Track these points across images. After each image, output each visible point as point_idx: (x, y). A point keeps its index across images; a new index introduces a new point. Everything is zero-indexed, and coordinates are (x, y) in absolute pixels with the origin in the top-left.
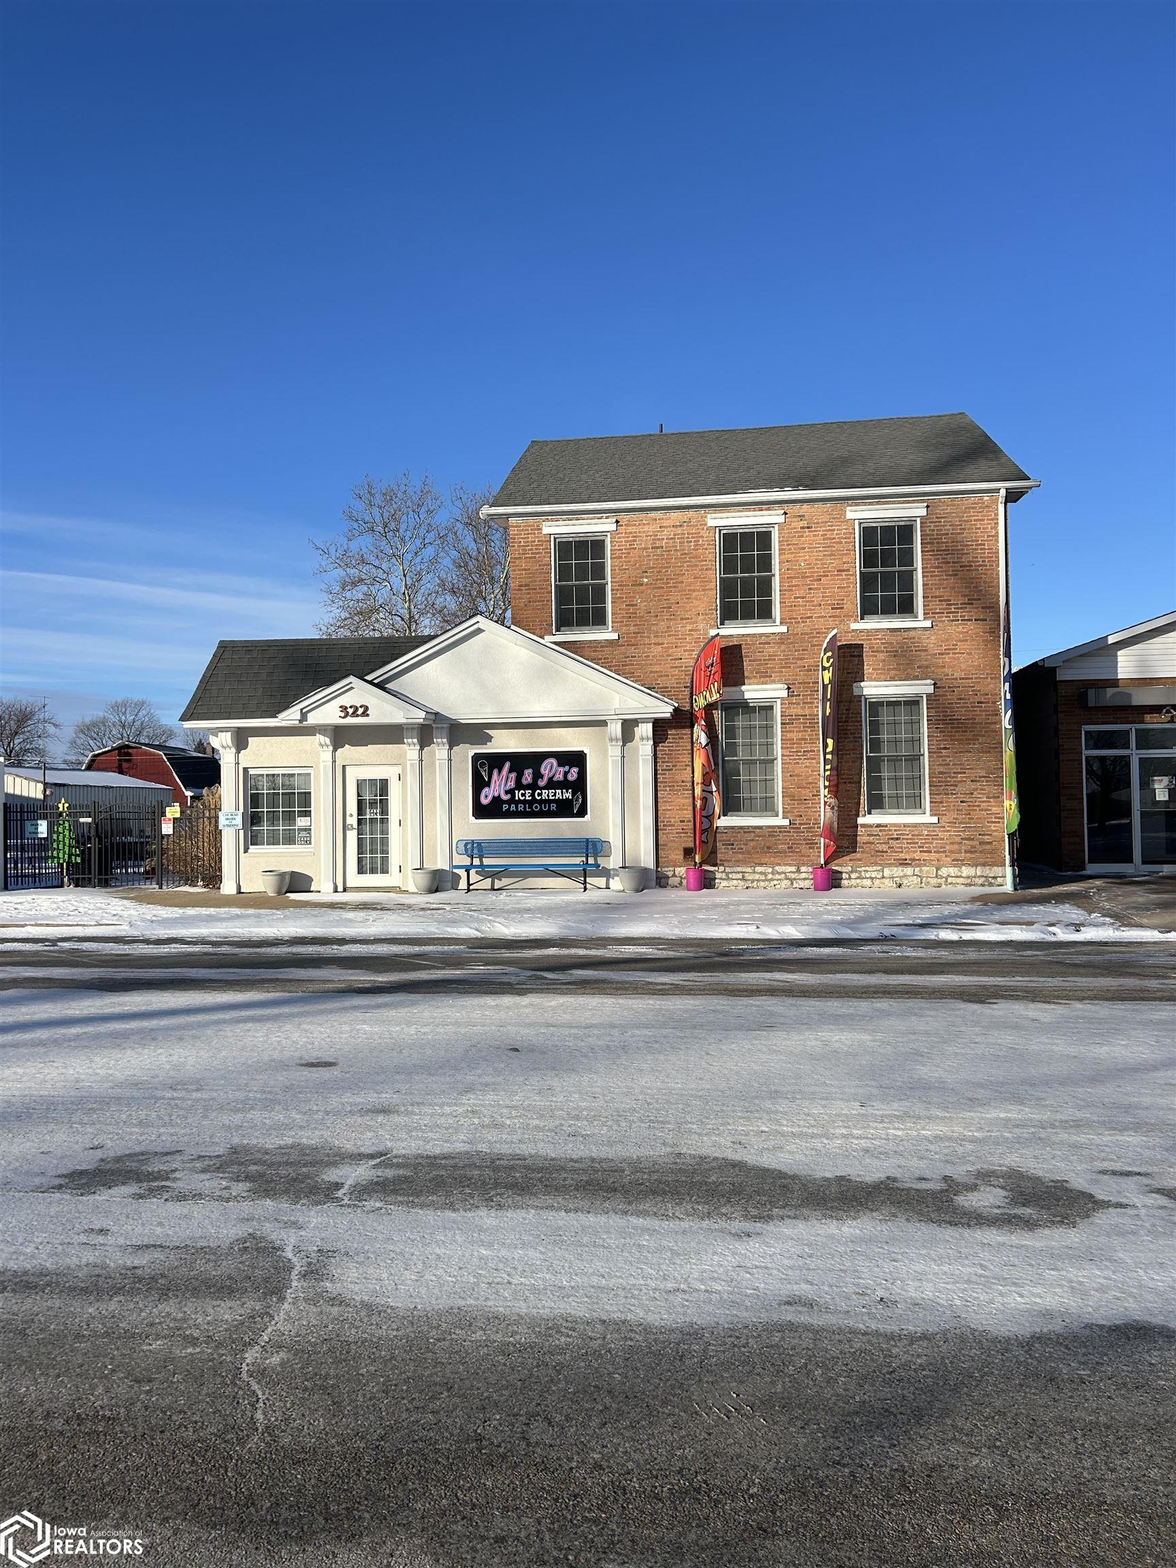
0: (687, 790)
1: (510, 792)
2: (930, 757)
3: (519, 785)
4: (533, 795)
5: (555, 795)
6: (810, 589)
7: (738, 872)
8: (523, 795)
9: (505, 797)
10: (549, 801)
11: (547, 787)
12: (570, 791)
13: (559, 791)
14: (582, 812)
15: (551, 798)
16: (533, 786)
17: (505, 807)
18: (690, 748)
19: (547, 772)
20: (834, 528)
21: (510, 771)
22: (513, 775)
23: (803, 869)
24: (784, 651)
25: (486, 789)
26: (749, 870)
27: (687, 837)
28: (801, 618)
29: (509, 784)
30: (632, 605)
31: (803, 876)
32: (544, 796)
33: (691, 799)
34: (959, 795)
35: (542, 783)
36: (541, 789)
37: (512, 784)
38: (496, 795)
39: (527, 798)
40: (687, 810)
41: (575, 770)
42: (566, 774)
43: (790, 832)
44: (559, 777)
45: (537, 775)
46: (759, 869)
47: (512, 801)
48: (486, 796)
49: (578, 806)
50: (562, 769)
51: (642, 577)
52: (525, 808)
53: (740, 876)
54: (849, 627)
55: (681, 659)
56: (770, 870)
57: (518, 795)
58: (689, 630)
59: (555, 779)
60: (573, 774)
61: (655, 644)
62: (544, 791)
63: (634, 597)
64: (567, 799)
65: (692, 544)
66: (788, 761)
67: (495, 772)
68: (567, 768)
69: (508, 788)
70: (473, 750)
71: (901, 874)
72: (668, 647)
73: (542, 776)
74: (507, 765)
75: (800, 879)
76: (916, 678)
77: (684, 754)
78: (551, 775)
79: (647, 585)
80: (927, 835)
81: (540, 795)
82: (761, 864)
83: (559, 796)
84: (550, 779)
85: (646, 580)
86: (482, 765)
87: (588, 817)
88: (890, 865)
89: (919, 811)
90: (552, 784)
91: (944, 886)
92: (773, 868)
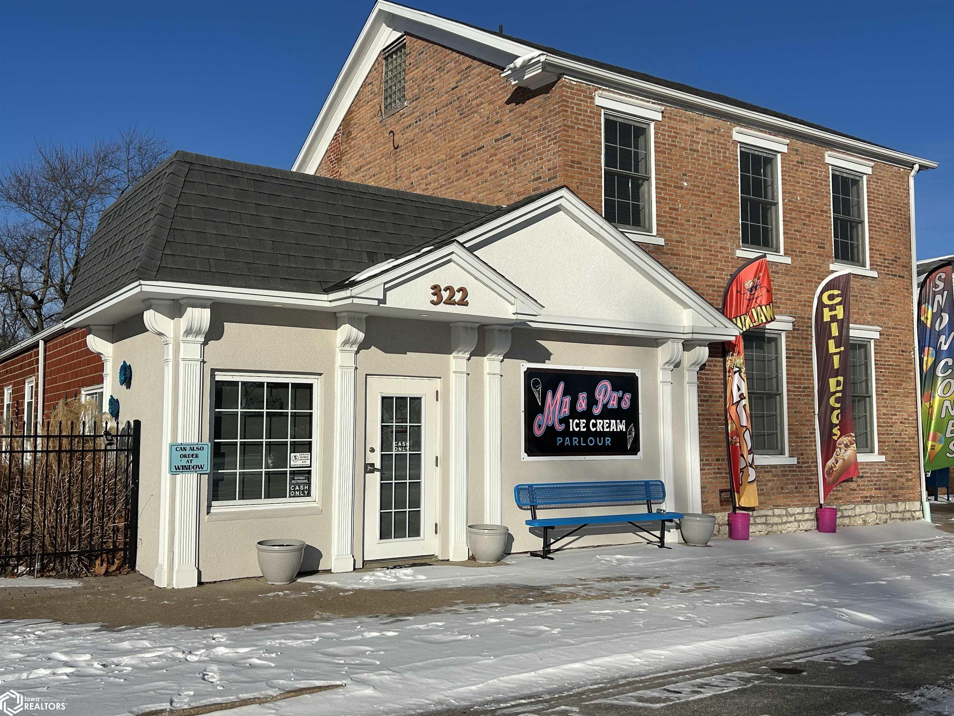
1: (565, 421)
2: (877, 399)
3: (574, 414)
4: (587, 426)
5: (609, 427)
6: (804, 224)
7: (762, 516)
8: (578, 425)
9: (560, 428)
10: (602, 434)
11: (602, 416)
12: (624, 421)
13: (613, 422)
14: (635, 450)
15: (606, 430)
16: (588, 415)
17: (559, 440)
19: (601, 397)
20: (817, 168)
21: (565, 394)
22: (568, 399)
23: (807, 510)
24: (788, 283)
25: (539, 416)
26: (770, 513)
28: (799, 252)
29: (563, 410)
30: (674, 209)
31: (807, 516)
32: (599, 428)
34: (894, 436)
35: (597, 411)
36: (596, 418)
37: (566, 411)
38: (550, 424)
39: (582, 430)
41: (628, 396)
42: (620, 399)
44: (613, 404)
45: (592, 401)
46: (777, 511)
47: (566, 433)
48: (540, 426)
49: (631, 441)
50: (616, 395)
51: (682, 180)
52: (579, 442)
53: (763, 520)
56: (784, 512)
57: (573, 425)
59: (610, 406)
60: (626, 405)
62: (598, 421)
63: (676, 201)
64: (621, 431)
66: (793, 397)
67: (549, 394)
68: (621, 393)
69: (562, 415)
70: (525, 365)
71: (866, 512)
73: (596, 402)
74: (562, 386)
75: (803, 521)
78: (605, 401)
79: (686, 189)
81: (595, 425)
82: (777, 506)
83: (613, 428)
84: (605, 406)
85: (685, 184)
86: (536, 383)
87: (640, 454)
89: (867, 450)
90: (607, 414)
92: (786, 509)
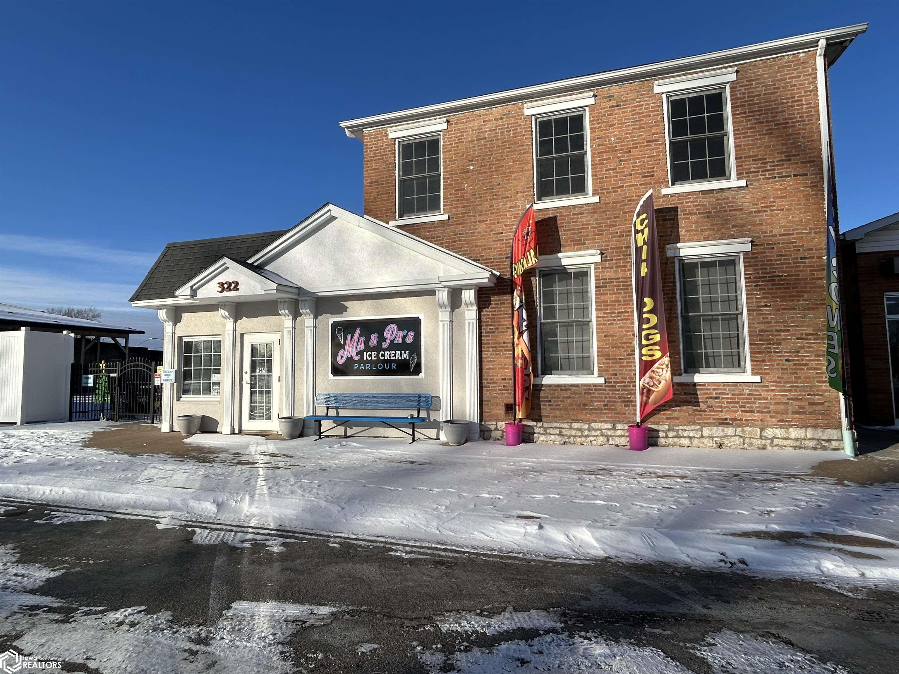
0: (508, 350)
1: (360, 353)
2: (749, 315)
3: (368, 348)
4: (377, 356)
5: (395, 356)
6: (621, 161)
7: (556, 428)
8: (370, 356)
9: (356, 358)
10: (390, 361)
11: (389, 349)
12: (407, 352)
13: (399, 352)
14: (417, 370)
15: (392, 358)
16: (378, 348)
17: (356, 366)
18: (510, 312)
19: (389, 336)
20: (642, 103)
21: (360, 336)
22: (363, 339)
23: (619, 426)
24: (597, 220)
25: (342, 351)
26: (566, 426)
27: (508, 393)
28: (612, 188)
29: (359, 346)
30: (460, 190)
31: (619, 433)
32: (387, 357)
33: (512, 359)
34: (783, 354)
35: (385, 345)
36: (384, 350)
37: (361, 347)
38: (349, 356)
39: (373, 358)
40: (508, 368)
41: (412, 334)
42: (404, 337)
43: (605, 390)
44: (399, 340)
45: (382, 339)
46: (575, 425)
47: (362, 361)
48: (342, 357)
49: (413, 365)
50: (401, 334)
51: (469, 165)
52: (371, 367)
53: (557, 431)
54: (660, 193)
55: (502, 233)
56: (586, 426)
57: (366, 356)
58: (510, 208)
59: (396, 342)
60: (410, 339)
61: (479, 222)
62: (386, 352)
63: (462, 183)
64: (405, 359)
65: (512, 132)
66: (602, 322)
67: (349, 336)
68: (405, 332)
69: (358, 350)
70: (332, 319)
71: (722, 434)
72: (491, 224)
73: (385, 340)
74: (358, 330)
75: (616, 436)
76: (732, 237)
77: (505, 318)
78: (392, 339)
79: (473, 171)
80: (748, 395)
81: (383, 355)
82: (577, 421)
83: (398, 356)
84: (392, 342)
85: (472, 168)
86: (340, 330)
87: (422, 375)
88: (709, 424)
89: (738, 370)
90: (393, 346)
91: (769, 448)
92: (589, 424)
